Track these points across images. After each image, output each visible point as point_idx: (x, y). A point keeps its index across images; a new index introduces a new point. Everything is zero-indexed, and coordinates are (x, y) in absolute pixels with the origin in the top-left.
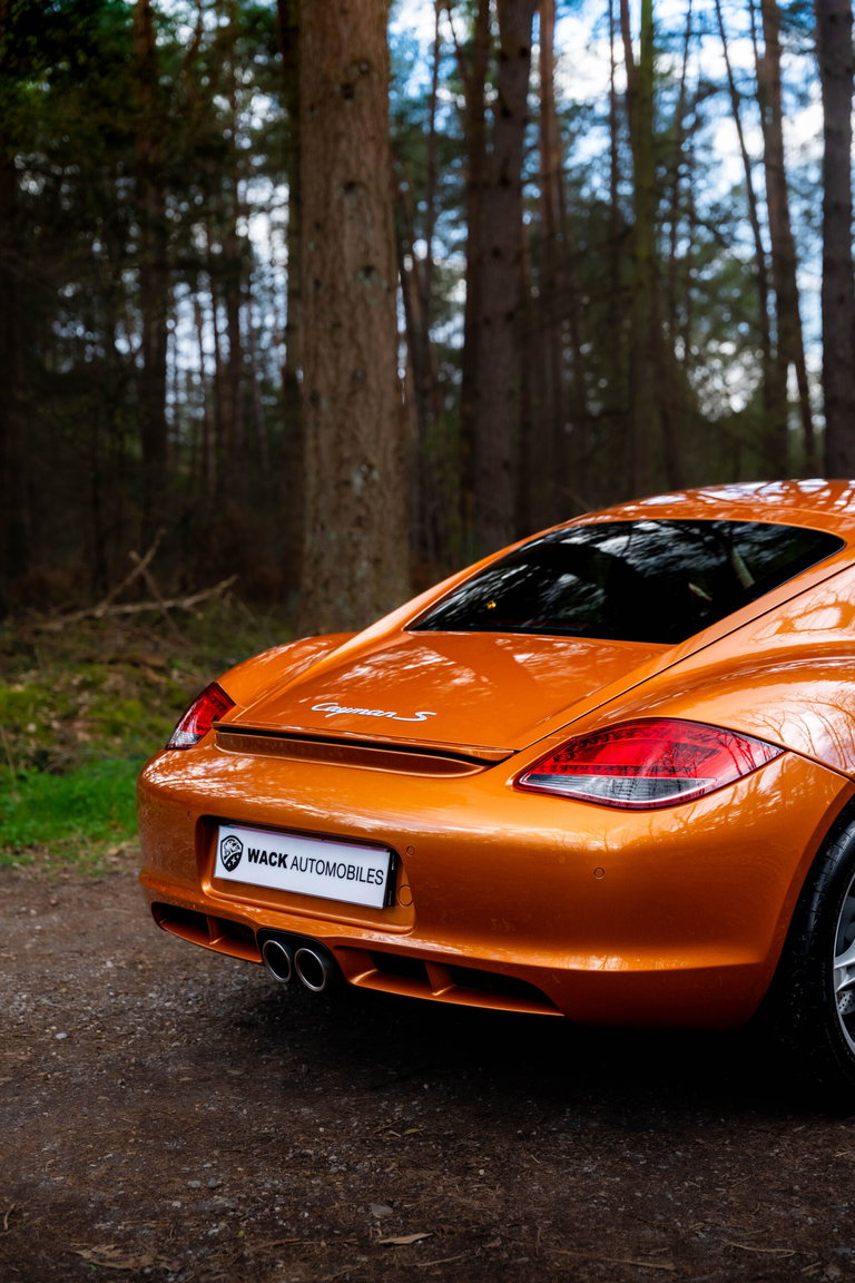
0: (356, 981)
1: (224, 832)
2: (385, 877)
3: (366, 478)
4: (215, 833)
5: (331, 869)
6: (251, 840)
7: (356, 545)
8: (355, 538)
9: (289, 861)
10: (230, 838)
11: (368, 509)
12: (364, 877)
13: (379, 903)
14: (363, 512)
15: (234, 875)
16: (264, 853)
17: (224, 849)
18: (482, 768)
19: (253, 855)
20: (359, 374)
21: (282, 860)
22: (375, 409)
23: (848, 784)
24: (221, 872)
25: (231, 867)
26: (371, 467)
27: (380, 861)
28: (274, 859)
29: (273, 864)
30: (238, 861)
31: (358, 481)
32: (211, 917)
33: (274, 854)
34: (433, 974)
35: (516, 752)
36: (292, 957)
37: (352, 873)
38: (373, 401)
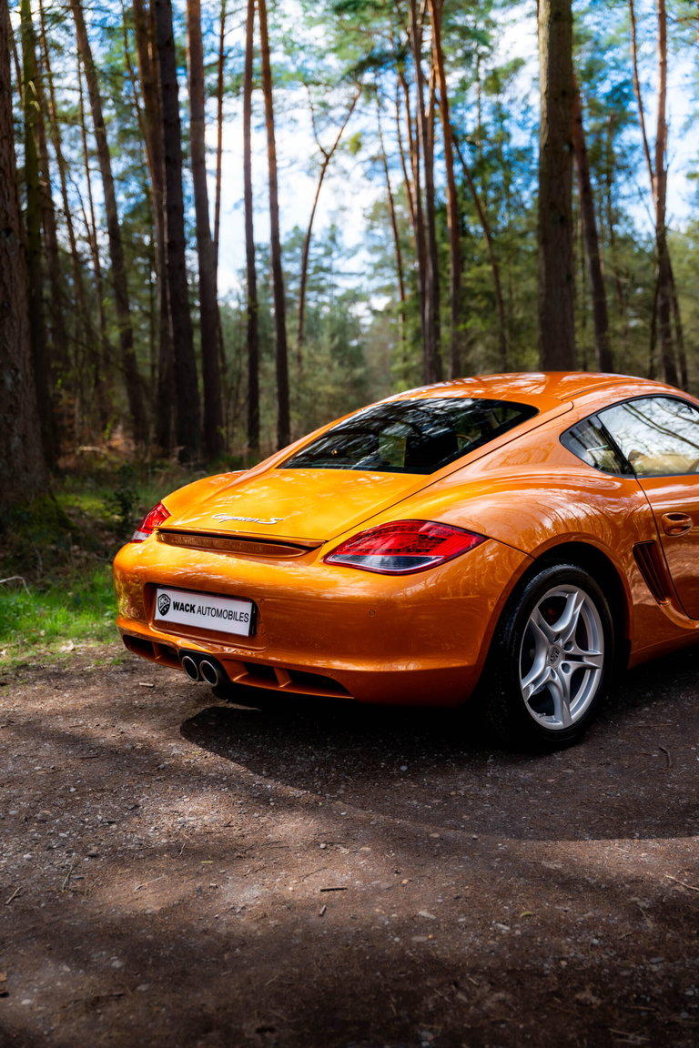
0: (235, 679)
1: (160, 592)
2: (249, 617)
3: (14, 379)
4: (155, 593)
5: (219, 614)
6: (175, 597)
7: (9, 426)
8: (9, 421)
9: (196, 609)
10: (163, 596)
11: (16, 399)
12: (238, 618)
13: (246, 633)
14: (13, 403)
15: (166, 618)
16: (182, 604)
17: (159, 603)
18: (304, 552)
19: (176, 606)
20: (6, 305)
21: (192, 608)
22: (17, 330)
23: (527, 558)
24: (158, 616)
25: (164, 613)
26: (17, 371)
27: (246, 608)
28: (188, 608)
29: (187, 611)
30: (168, 609)
31: (9, 380)
32: (155, 643)
33: (187, 605)
34: (279, 675)
35: (327, 541)
36: (198, 666)
37: (231, 615)
38: (15, 324)
